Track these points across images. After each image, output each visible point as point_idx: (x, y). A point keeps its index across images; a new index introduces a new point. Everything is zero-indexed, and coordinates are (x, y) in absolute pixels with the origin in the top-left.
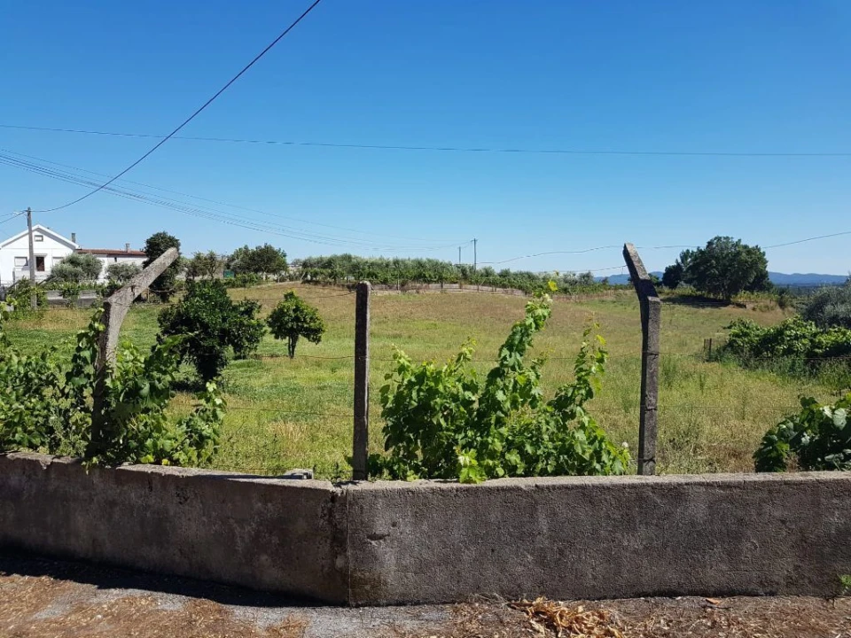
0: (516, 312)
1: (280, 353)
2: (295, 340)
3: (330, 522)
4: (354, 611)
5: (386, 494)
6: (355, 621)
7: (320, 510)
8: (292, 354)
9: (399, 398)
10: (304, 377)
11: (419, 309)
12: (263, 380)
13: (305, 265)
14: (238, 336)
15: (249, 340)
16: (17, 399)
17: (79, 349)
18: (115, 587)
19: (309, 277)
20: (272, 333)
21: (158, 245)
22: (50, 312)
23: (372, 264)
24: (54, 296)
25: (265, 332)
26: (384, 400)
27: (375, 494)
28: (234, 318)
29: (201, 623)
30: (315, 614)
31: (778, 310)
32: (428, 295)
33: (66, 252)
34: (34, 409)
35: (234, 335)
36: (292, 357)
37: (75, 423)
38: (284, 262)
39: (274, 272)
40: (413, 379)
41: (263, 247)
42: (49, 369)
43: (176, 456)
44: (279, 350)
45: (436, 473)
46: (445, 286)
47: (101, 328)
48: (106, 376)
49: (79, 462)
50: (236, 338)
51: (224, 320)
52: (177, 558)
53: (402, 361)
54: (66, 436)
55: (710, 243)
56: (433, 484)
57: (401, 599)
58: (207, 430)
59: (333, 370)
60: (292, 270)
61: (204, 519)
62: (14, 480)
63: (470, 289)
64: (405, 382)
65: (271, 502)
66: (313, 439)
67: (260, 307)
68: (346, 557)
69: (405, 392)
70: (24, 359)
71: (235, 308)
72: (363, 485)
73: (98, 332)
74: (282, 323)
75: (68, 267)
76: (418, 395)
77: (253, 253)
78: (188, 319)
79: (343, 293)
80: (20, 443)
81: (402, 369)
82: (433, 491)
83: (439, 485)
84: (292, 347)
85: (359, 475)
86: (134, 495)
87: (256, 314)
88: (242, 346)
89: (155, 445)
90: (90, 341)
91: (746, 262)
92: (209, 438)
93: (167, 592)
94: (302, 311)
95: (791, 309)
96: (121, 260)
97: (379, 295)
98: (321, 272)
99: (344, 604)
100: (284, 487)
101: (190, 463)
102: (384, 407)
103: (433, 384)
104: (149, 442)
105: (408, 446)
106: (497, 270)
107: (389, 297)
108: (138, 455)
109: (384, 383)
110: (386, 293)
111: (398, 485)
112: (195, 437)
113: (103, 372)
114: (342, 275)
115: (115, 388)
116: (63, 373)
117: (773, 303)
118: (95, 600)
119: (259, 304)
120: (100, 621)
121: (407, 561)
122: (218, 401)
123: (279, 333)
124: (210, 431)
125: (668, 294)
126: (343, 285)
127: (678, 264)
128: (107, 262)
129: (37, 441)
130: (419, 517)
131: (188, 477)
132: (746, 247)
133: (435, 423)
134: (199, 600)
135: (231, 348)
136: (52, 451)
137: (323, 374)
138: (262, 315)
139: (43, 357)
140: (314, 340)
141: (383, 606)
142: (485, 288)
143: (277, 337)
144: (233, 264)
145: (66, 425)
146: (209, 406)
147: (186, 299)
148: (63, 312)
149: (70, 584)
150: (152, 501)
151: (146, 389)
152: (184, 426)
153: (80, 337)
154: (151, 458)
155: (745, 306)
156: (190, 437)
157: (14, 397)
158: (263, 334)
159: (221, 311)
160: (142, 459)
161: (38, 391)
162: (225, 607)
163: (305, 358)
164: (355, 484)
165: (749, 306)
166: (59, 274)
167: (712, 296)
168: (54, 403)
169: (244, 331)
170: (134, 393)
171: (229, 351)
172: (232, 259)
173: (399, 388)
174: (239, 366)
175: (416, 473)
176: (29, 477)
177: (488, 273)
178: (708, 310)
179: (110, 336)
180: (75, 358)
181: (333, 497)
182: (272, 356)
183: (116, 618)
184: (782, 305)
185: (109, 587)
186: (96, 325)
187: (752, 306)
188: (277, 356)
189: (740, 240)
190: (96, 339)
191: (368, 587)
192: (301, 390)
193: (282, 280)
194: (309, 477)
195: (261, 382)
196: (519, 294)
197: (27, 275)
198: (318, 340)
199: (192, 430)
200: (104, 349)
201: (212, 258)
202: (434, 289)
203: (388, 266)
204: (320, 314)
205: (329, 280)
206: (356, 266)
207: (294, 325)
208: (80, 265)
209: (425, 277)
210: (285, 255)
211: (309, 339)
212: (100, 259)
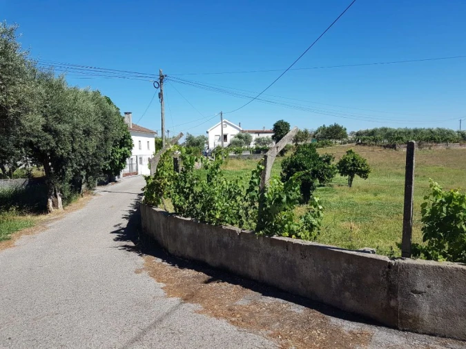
1: (344, 184)
2: (352, 176)
3: (387, 279)
4: (401, 333)
5: (424, 268)
6: (402, 338)
7: (381, 272)
8: (350, 184)
9: (434, 211)
10: (358, 198)
11: (431, 159)
13: (358, 134)
14: (322, 174)
15: (328, 176)
16: (226, 201)
17: (253, 178)
18: (270, 296)
19: (360, 141)
20: (339, 173)
21: (279, 127)
22: (230, 162)
23: (400, 133)
24: (231, 154)
26: (424, 212)
27: (417, 267)
28: (320, 164)
29: (314, 322)
30: (377, 330)
32: (437, 150)
33: (236, 132)
34: (233, 206)
35: (320, 173)
36: (350, 186)
37: (251, 214)
38: (345, 133)
39: (339, 139)
40: (444, 200)
41: (333, 125)
42: (238, 187)
43: (299, 234)
45: (459, 259)
46: (450, 145)
47: (263, 168)
48: (264, 192)
49: (253, 233)
51: (315, 165)
52: (300, 287)
53: (436, 188)
54: (247, 220)
56: (456, 265)
57: (433, 332)
58: (315, 222)
59: (375, 195)
60: (350, 137)
61: (315, 268)
62: (226, 239)
64: (438, 201)
65: (352, 263)
66: (366, 233)
67: (334, 158)
68: (397, 300)
69: (438, 207)
70: (229, 183)
71: (320, 159)
72: (409, 261)
73: (261, 170)
74: (345, 167)
75: (238, 139)
76: (447, 210)
77: (328, 129)
78: (296, 164)
79: (380, 150)
80: (227, 222)
81: (436, 193)
82: (457, 269)
83: (461, 266)
84: (351, 180)
85: (405, 254)
86: (279, 251)
87: (332, 162)
88: (324, 180)
89: (289, 228)
90: (257, 175)
92: (316, 226)
93: (296, 303)
94: (357, 161)
96: (261, 136)
97: (403, 151)
98: (368, 138)
99: (395, 328)
100: (360, 257)
101: (306, 239)
102: (423, 216)
103: (458, 203)
104: (286, 226)
105: (440, 241)
108: (281, 232)
109: (423, 201)
111: (432, 263)
112: (309, 225)
113: (263, 190)
114: (381, 140)
115: (269, 198)
116: (245, 190)
118: (262, 301)
119: (333, 156)
120: (264, 311)
121: (437, 309)
122: (321, 207)
123: (343, 173)
124: (316, 222)
126: (381, 146)
128: (254, 136)
129: (234, 221)
130: (446, 285)
131: (306, 246)
133: (459, 227)
134: (311, 310)
135: (318, 180)
136: (240, 227)
137: (370, 196)
138: (334, 163)
139: (237, 182)
140: (364, 177)
141: (420, 334)
143: (342, 175)
144: (316, 135)
145: (247, 215)
146: (316, 210)
147: (295, 154)
148: (235, 161)
149: (249, 291)
150: (288, 256)
151: (285, 199)
152: (303, 219)
153: (253, 172)
154: (287, 234)
156: (306, 225)
157: (224, 200)
158: (335, 173)
159: (313, 160)
160: (283, 234)
161: (234, 198)
162: (326, 316)
164: (403, 259)
166: (233, 143)
168: (241, 203)
169: (325, 171)
170: (279, 201)
171: (317, 182)
172: (316, 133)
173: (433, 205)
174: (321, 190)
175: (444, 257)
176: (232, 238)
179: (267, 172)
180: (251, 182)
181: (390, 265)
182: (339, 186)
183: (272, 311)
185: (267, 295)
186: (261, 166)
188: (342, 186)
190: (261, 173)
191: (410, 321)
192: (356, 205)
193: (345, 143)
194: (373, 252)
195: (334, 199)
197: (220, 143)
198: (366, 177)
199: (307, 221)
200: (264, 178)
201: (306, 132)
202: (441, 147)
203: (409, 133)
204: (367, 162)
205: (372, 142)
206: (389, 134)
207: (352, 168)
208: (243, 138)
209: (435, 139)
210: (345, 129)
211: (361, 176)
212: (252, 135)
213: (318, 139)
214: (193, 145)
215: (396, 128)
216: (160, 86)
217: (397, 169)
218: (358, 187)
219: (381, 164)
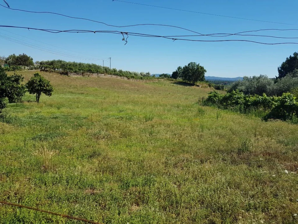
0: (126, 85)
2: (39, 94)
8: (38, 100)
10: (45, 112)
11: (90, 83)
12: (25, 113)
13: (41, 63)
15: (17, 95)
19: (43, 69)
20: (28, 91)
23: (70, 65)
31: (209, 88)
32: (93, 78)
35: (9, 92)
36: (38, 102)
38: (32, 62)
39: (27, 65)
41: (22, 55)
44: (32, 99)
46: (99, 74)
50: (10, 94)
51: (3, 84)
55: (189, 65)
59: (59, 108)
60: (36, 65)
63: (108, 76)
67: (23, 78)
71: (9, 78)
74: (33, 87)
77: (18, 57)
79: (58, 75)
84: (38, 98)
87: (21, 82)
88: (13, 98)
91: (200, 71)
94: (43, 82)
95: (212, 87)
97: (73, 77)
98: (49, 67)
106: (118, 70)
107: (77, 78)
110: (76, 76)
114: (58, 68)
117: (207, 85)
123: (31, 92)
125: (175, 81)
126: (58, 73)
127: (177, 71)
132: (200, 66)
135: (7, 98)
137: (54, 110)
138: (24, 83)
140: (48, 95)
142: (114, 76)
143: (31, 93)
144: (8, 61)
155: (199, 86)
158: (25, 92)
163: (45, 103)
165: (200, 86)
167: (189, 82)
169: (14, 90)
171: (6, 100)
172: (8, 59)
174: (12, 106)
177: (115, 70)
178: (188, 87)
182: (29, 101)
184: (210, 86)
187: (201, 86)
188: (31, 101)
189: (199, 64)
192: (45, 119)
193: (32, 69)
198: (50, 95)
202: (95, 75)
203: (76, 65)
204: (51, 83)
205: (52, 70)
206: (63, 65)
207: (39, 88)
209: (91, 71)
210: (32, 59)
211: (46, 94)
213: (9, 64)
217: (70, 89)
219: (59, 85)
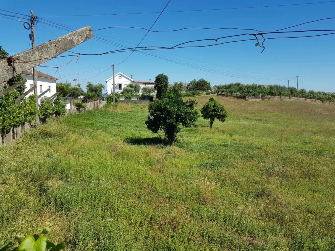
0: (319, 110)
1: (206, 125)
2: (213, 120)
8: (211, 126)
10: (216, 138)
11: (270, 108)
13: (218, 88)
14: (186, 119)
15: (190, 120)
19: (220, 93)
20: (203, 116)
21: (160, 79)
22: (119, 104)
23: (249, 87)
24: (122, 99)
25: (198, 116)
28: (183, 108)
32: (274, 101)
33: (128, 83)
35: (183, 117)
36: (211, 128)
38: (210, 86)
39: (205, 90)
41: (201, 80)
46: (283, 97)
50: (184, 119)
51: (178, 109)
59: (231, 135)
60: (213, 90)
63: (294, 99)
67: (197, 103)
71: (184, 104)
74: (207, 112)
75: (129, 88)
77: (197, 82)
79: (234, 99)
84: (212, 123)
87: (194, 107)
88: (187, 123)
94: (217, 107)
96: (147, 86)
97: (251, 101)
98: (225, 91)
106: (307, 91)
107: (255, 102)
110: (254, 100)
114: (235, 92)
119: (196, 102)
123: (206, 116)
126: (235, 96)
128: (142, 86)
135: (181, 124)
137: (226, 137)
138: (198, 108)
140: (222, 120)
142: (301, 98)
143: (205, 118)
144: (189, 87)
148: (125, 105)
159: (177, 105)
169: (188, 116)
172: (189, 85)
174: (187, 131)
177: (303, 92)
182: (202, 127)
188: (205, 127)
193: (209, 94)
195: (196, 139)
196: (319, 102)
198: (224, 120)
201: (181, 84)
202: (277, 98)
203: (255, 88)
204: (225, 108)
205: (229, 94)
206: (241, 88)
207: (213, 113)
208: (134, 87)
209: (273, 93)
210: (210, 83)
211: (220, 120)
212: (140, 85)
213: (190, 90)
214: (93, 91)
215: (246, 85)
216: (31, 27)
217: (246, 114)
218: (218, 129)
219: (234, 110)
